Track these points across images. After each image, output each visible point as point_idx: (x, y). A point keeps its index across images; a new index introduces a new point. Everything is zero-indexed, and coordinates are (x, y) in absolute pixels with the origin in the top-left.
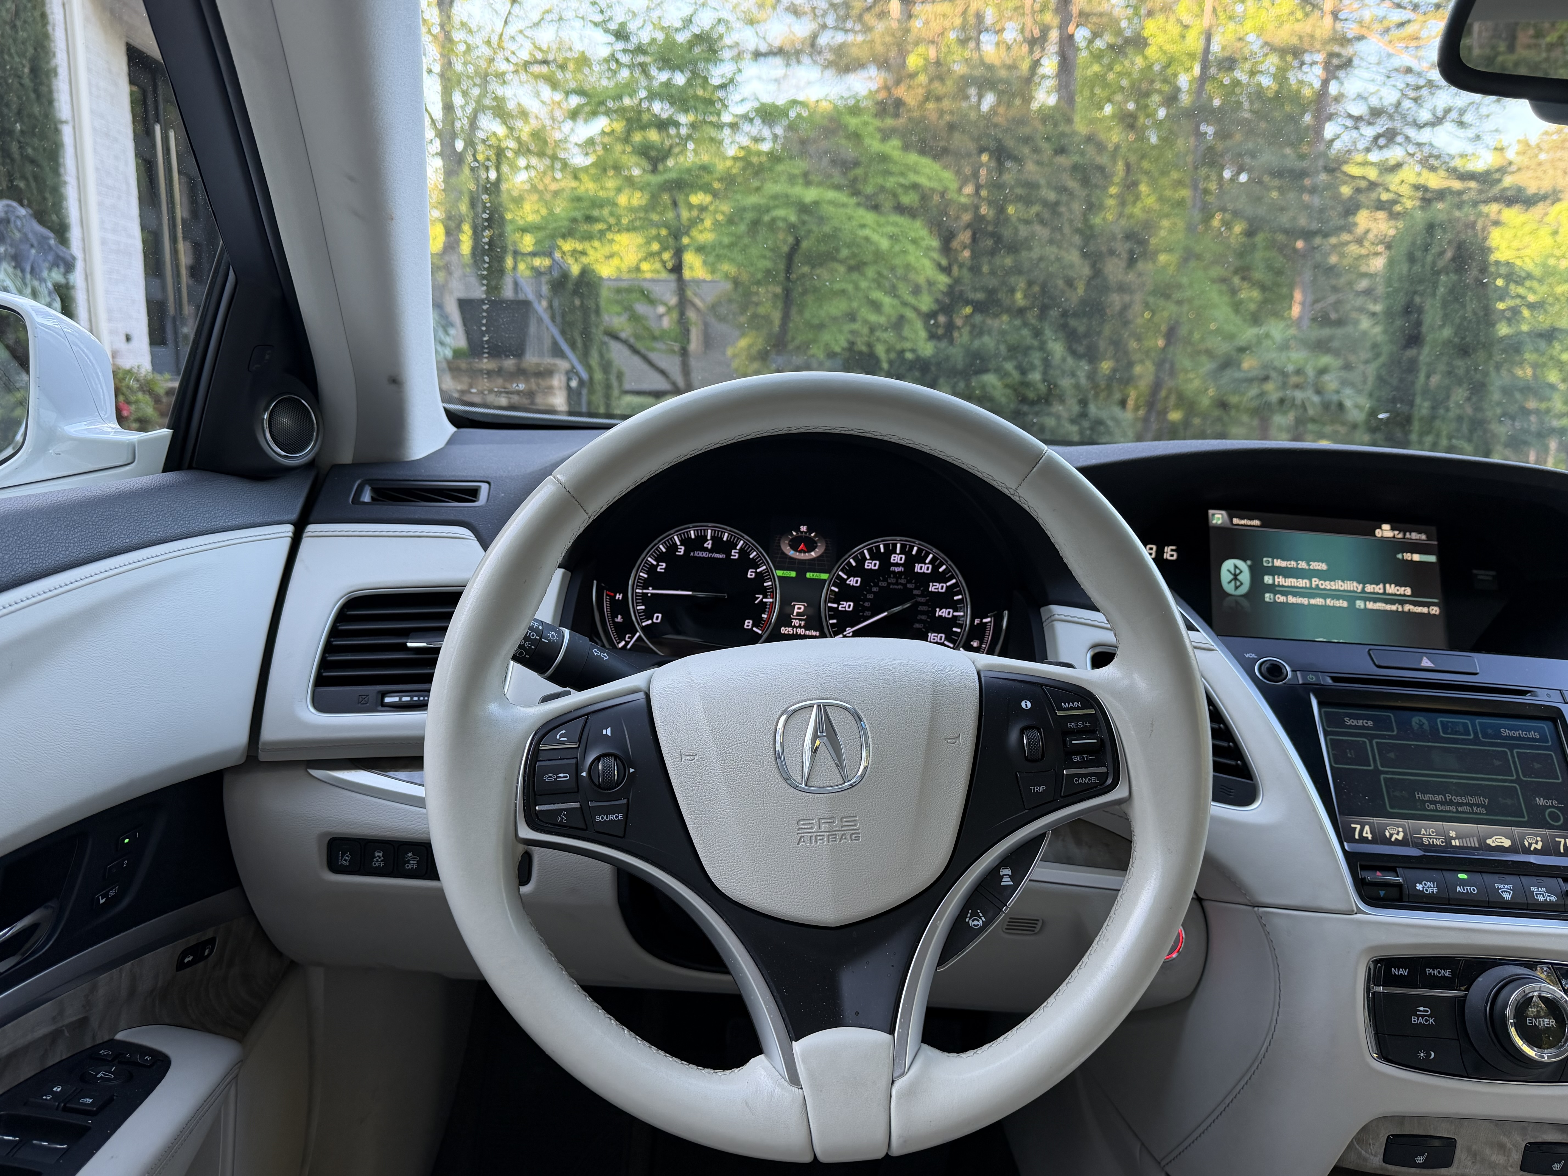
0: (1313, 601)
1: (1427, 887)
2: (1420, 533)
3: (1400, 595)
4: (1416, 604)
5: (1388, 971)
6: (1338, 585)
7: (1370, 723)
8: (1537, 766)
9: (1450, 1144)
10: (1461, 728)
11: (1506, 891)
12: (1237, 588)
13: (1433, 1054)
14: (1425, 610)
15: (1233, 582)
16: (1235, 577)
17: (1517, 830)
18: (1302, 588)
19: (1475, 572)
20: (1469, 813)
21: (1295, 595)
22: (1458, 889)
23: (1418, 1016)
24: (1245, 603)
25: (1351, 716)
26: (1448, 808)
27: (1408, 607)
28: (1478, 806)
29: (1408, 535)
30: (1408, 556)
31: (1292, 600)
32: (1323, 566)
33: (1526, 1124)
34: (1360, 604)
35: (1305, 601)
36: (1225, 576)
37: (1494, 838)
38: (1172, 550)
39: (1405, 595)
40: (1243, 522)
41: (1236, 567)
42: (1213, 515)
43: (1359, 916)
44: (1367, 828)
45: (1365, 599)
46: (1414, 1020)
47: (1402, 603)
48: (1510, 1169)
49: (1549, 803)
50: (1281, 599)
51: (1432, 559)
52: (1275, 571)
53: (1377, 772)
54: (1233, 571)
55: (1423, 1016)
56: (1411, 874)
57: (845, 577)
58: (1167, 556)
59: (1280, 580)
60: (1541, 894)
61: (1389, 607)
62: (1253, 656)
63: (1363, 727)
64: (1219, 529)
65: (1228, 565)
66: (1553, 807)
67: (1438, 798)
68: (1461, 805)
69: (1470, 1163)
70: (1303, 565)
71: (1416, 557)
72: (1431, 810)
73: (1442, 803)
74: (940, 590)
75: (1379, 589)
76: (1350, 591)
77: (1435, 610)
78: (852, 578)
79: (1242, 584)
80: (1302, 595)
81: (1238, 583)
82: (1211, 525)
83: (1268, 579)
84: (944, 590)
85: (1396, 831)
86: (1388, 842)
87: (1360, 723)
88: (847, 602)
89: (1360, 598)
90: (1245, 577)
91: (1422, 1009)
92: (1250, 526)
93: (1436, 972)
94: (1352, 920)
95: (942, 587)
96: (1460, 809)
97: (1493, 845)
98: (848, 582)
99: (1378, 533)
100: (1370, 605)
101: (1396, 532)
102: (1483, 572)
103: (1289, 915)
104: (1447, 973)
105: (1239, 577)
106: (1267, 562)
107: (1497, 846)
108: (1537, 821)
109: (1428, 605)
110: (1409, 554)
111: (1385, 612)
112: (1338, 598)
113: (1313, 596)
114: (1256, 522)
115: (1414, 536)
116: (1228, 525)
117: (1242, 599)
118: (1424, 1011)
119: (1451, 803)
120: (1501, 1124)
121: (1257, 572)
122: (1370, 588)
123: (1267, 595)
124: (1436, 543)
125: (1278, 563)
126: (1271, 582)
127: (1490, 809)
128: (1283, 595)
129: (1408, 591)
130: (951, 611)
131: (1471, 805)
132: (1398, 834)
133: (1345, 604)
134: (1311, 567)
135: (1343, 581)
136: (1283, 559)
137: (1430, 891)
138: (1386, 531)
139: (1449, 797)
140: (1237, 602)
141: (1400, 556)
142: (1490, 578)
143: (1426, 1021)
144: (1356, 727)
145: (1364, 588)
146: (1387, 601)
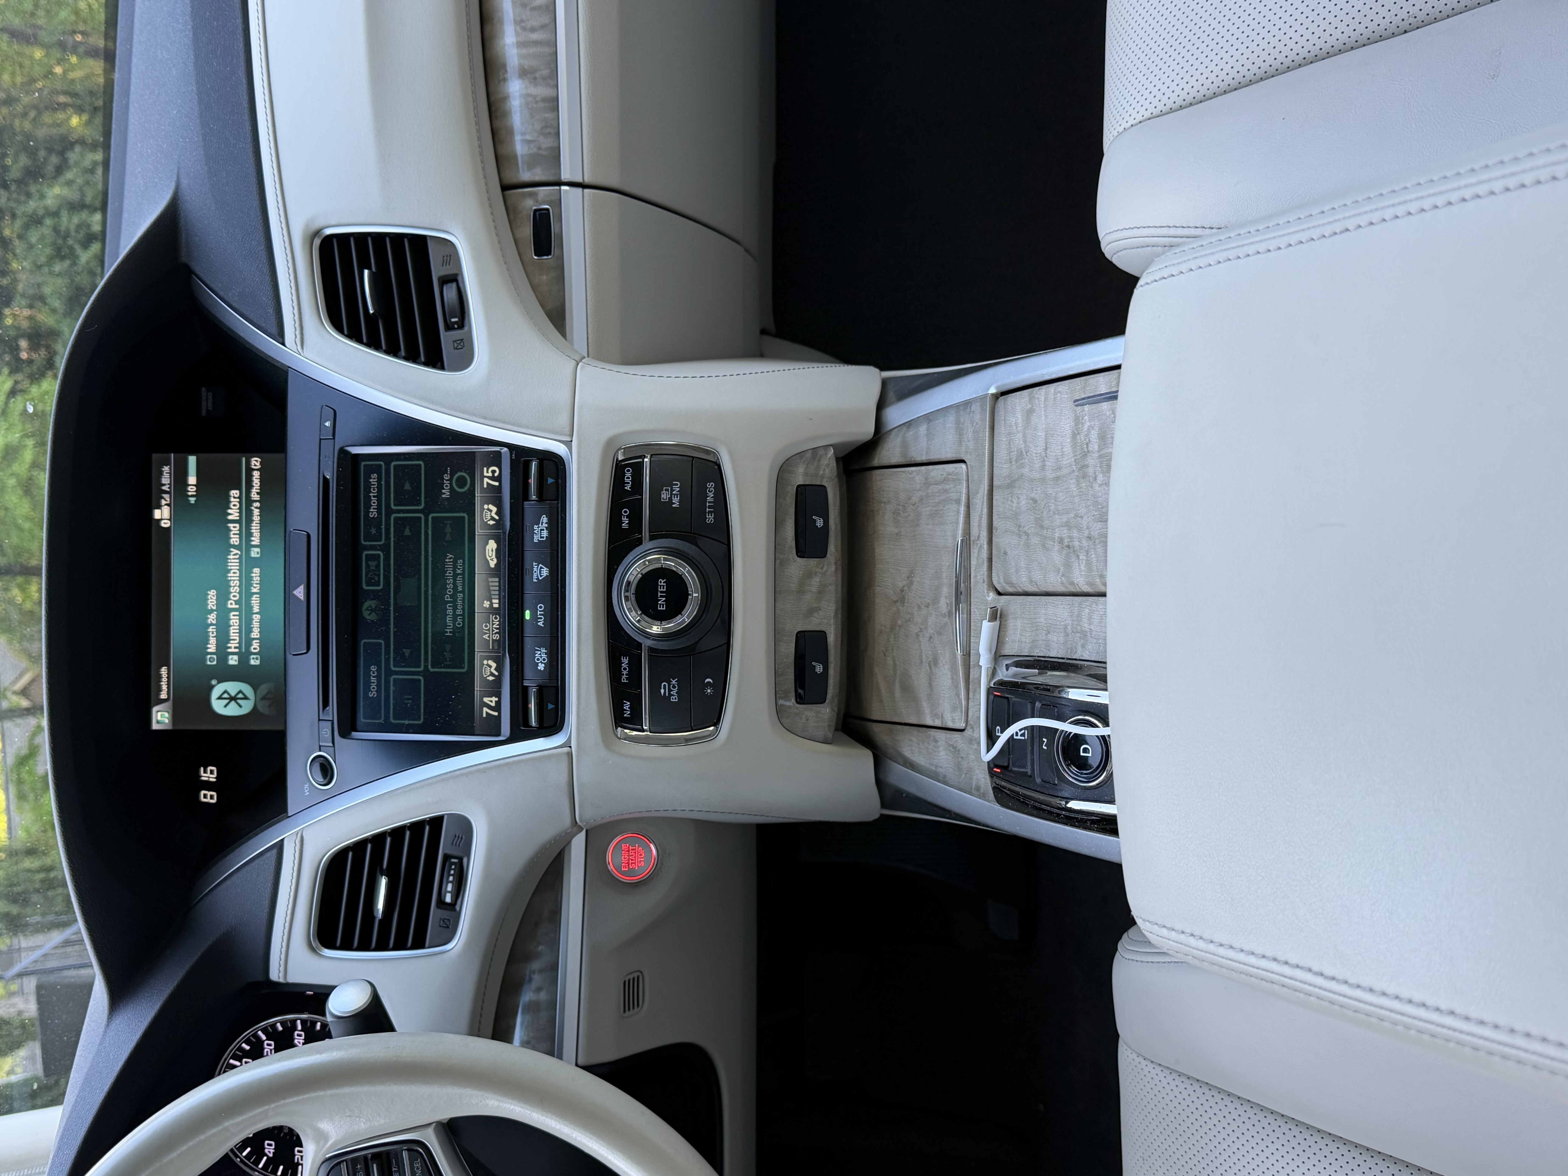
0: (256, 609)
1: (540, 659)
2: (161, 473)
3: (240, 503)
4: (249, 486)
5: (627, 721)
6: (234, 576)
7: (373, 668)
8: (407, 487)
9: (802, 637)
10: (373, 564)
11: (540, 572)
12: (246, 698)
13: (707, 680)
14: (256, 474)
15: (239, 701)
16: (232, 699)
17: (479, 531)
18: (240, 620)
19: (204, 413)
20: (463, 578)
21: (249, 630)
22: (541, 624)
23: (670, 695)
24: (264, 689)
25: (367, 689)
26: (460, 602)
27: (255, 496)
28: (455, 567)
29: (165, 488)
30: (192, 490)
31: (255, 634)
32: (212, 593)
33: (778, 562)
34: (255, 553)
35: (256, 618)
36: (233, 710)
37: (489, 558)
38: (205, 772)
39: (240, 497)
40: (164, 687)
41: (220, 698)
42: (158, 722)
43: (573, 744)
44: (486, 700)
45: (249, 546)
46: (674, 699)
47: (250, 502)
48: (825, 569)
49: (446, 483)
50: (255, 646)
51: (192, 460)
52: (222, 652)
53: (426, 673)
54: (226, 701)
55: (670, 690)
56: (528, 673)
57: (265, 1158)
58: (213, 778)
59: (233, 646)
60: (540, 532)
61: (256, 518)
62: (306, 786)
63: (378, 677)
64: (175, 717)
65: (219, 706)
66: (450, 480)
67: (450, 611)
68: (455, 588)
69: (821, 613)
70: (212, 618)
71: (192, 480)
72: (464, 622)
73: (455, 608)
74: (272, 1047)
75: (234, 528)
76: (240, 563)
77: (256, 462)
78: (266, 1151)
79: (240, 692)
80: (249, 621)
81: (240, 696)
82: (169, 727)
83: (233, 661)
84: (272, 1043)
85: (487, 668)
86: (498, 680)
87: (373, 680)
88: (294, 1155)
89: (248, 551)
90: (233, 687)
91: (662, 691)
92: (168, 678)
93: (625, 672)
94: (578, 756)
95: (269, 1045)
96: (460, 589)
97: (495, 561)
98: (271, 1155)
99: (165, 524)
100: (256, 540)
101: (163, 502)
102: (204, 404)
103: (580, 806)
104: (625, 661)
105: (233, 694)
106: (211, 661)
107: (496, 557)
108: (467, 503)
109: (250, 471)
110: (189, 488)
111: (262, 523)
112: (249, 579)
113: (249, 607)
114: (164, 671)
115: (166, 480)
116: (168, 705)
117: (258, 692)
118: (665, 688)
119: (454, 596)
120: (777, 591)
121: (226, 674)
122: (235, 540)
123: (252, 662)
124: (172, 455)
125: (212, 647)
126: (236, 657)
127: (459, 556)
128: (251, 645)
129: (234, 493)
130: (296, 1033)
131: (455, 576)
132: (490, 667)
133: (257, 570)
134: (214, 608)
135: (229, 571)
136: (207, 642)
137: (544, 656)
138: (162, 514)
139: (447, 598)
140: (263, 698)
141: (192, 500)
142: (210, 395)
143: (674, 687)
144: (379, 685)
145: (234, 547)
146: (249, 520)
